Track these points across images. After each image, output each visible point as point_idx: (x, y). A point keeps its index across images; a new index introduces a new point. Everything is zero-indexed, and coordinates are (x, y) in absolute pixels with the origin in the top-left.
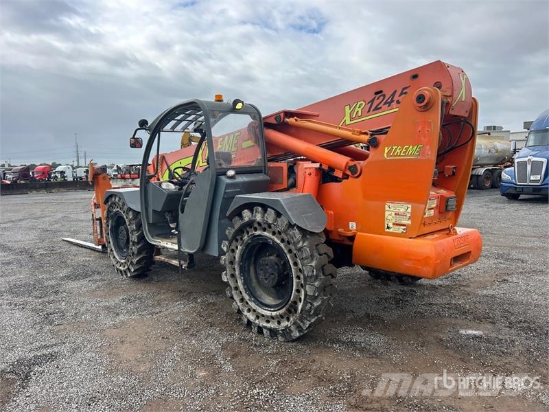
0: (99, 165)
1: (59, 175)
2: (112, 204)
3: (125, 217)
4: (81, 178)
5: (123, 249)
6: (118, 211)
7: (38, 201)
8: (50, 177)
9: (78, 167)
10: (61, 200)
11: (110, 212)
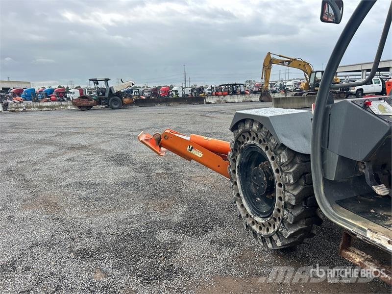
0: (199, 86)
1: (174, 93)
2: (244, 131)
3: (269, 158)
4: (187, 95)
5: (255, 198)
6: (254, 145)
7: (160, 112)
8: (169, 95)
9: (185, 88)
10: (176, 111)
11: (240, 143)
